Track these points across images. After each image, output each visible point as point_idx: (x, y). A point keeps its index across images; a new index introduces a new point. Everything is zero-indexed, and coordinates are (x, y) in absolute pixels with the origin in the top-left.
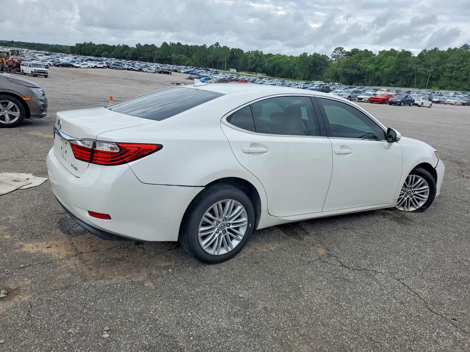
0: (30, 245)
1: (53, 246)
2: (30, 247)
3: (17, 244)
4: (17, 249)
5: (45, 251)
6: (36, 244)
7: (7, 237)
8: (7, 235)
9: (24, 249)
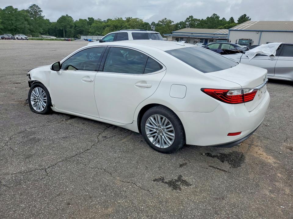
0: (269, 161)
1: (258, 154)
2: (271, 160)
3: (276, 165)
4: (278, 163)
5: (265, 154)
6: (266, 160)
7: (279, 175)
8: (279, 177)
9: (274, 160)
